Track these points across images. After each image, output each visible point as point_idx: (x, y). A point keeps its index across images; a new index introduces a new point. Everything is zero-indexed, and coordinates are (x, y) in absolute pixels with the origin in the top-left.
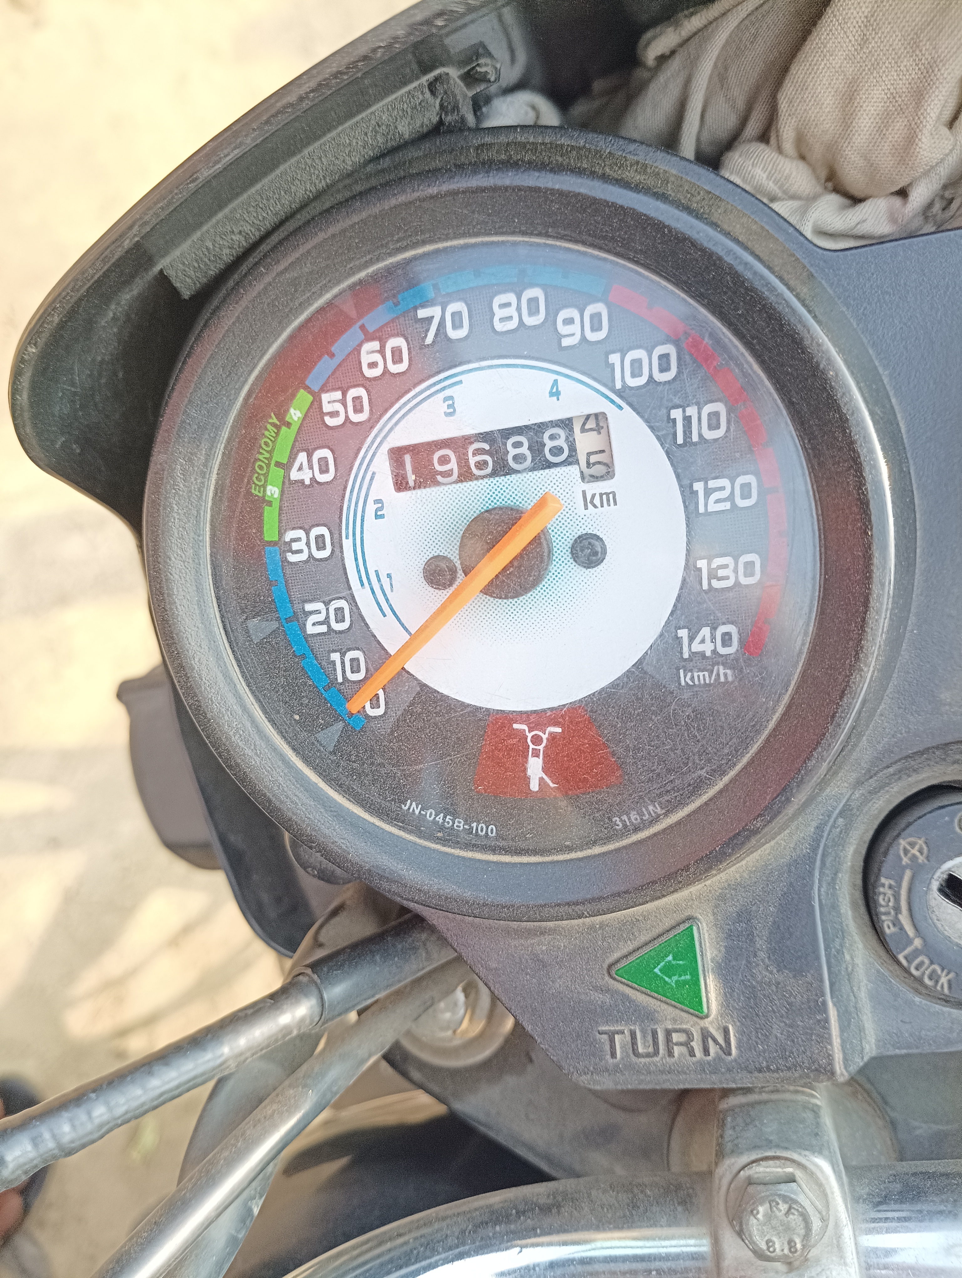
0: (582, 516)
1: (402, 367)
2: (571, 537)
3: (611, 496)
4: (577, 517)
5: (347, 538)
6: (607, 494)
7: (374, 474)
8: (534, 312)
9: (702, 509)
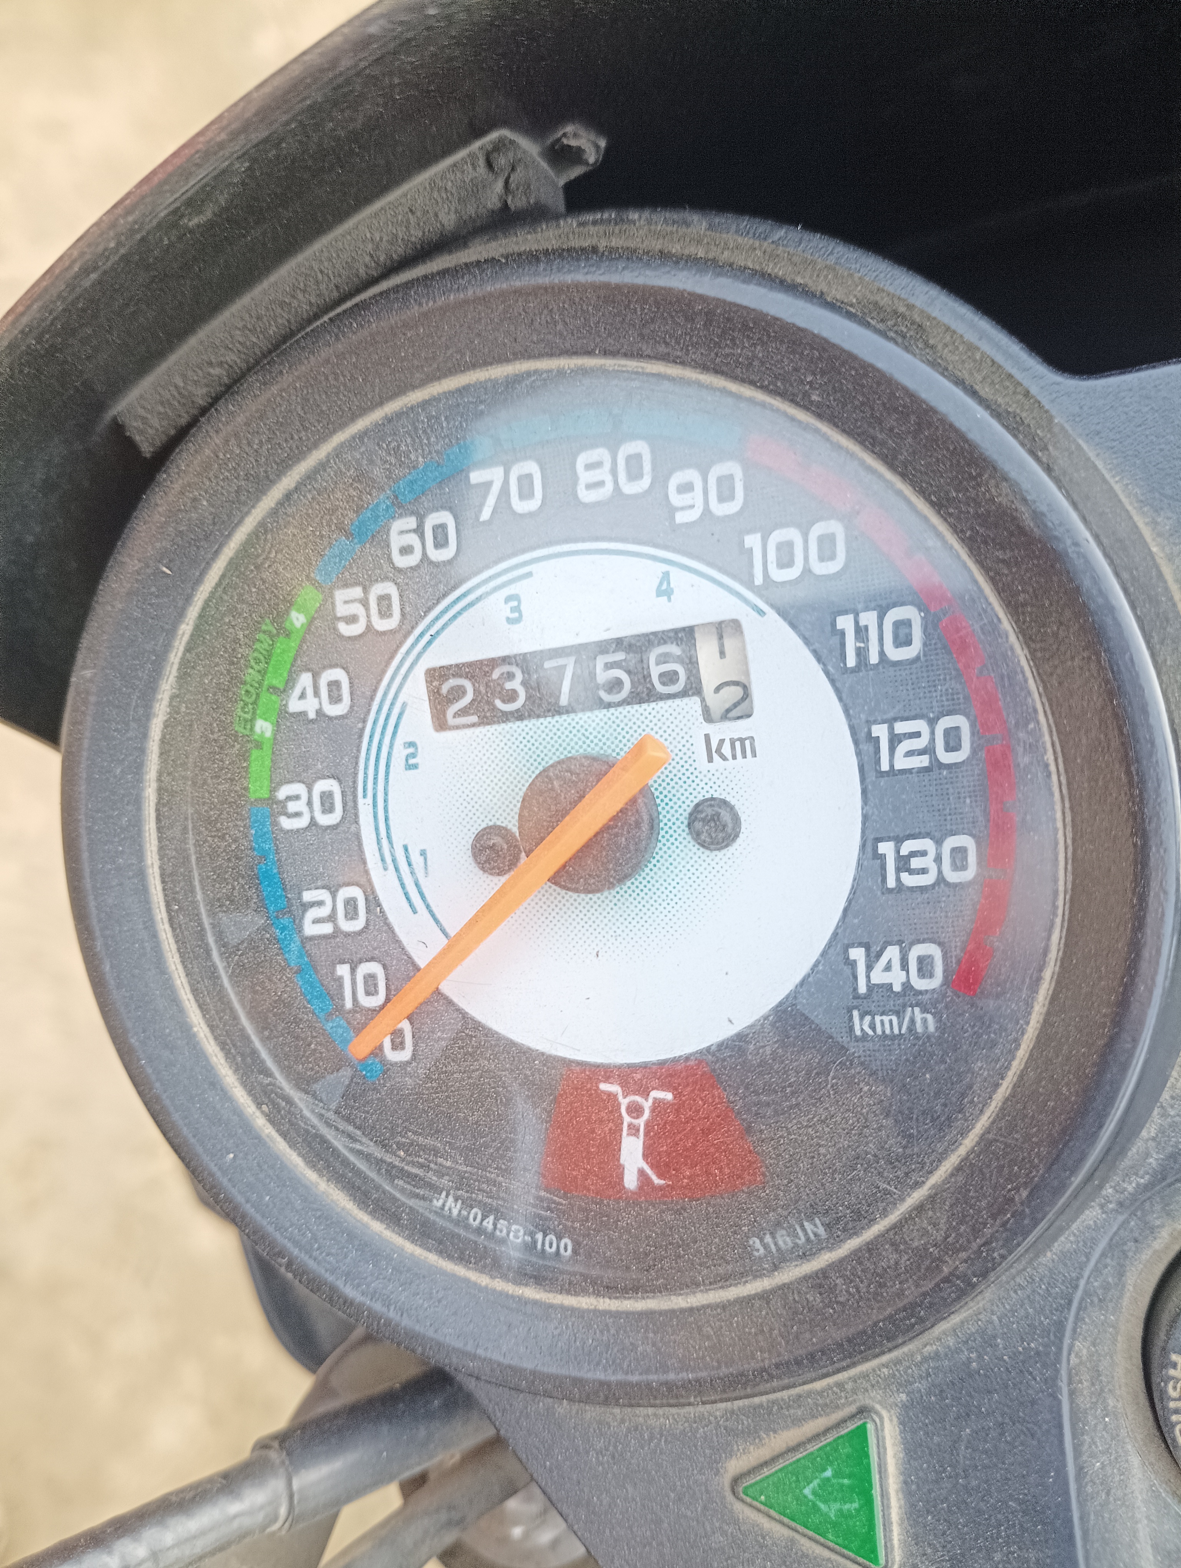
0: (705, 772)
1: (448, 553)
2: (688, 802)
3: (747, 743)
4: (696, 773)
5: (365, 796)
6: (742, 741)
7: (404, 705)
8: (635, 475)
9: (885, 766)
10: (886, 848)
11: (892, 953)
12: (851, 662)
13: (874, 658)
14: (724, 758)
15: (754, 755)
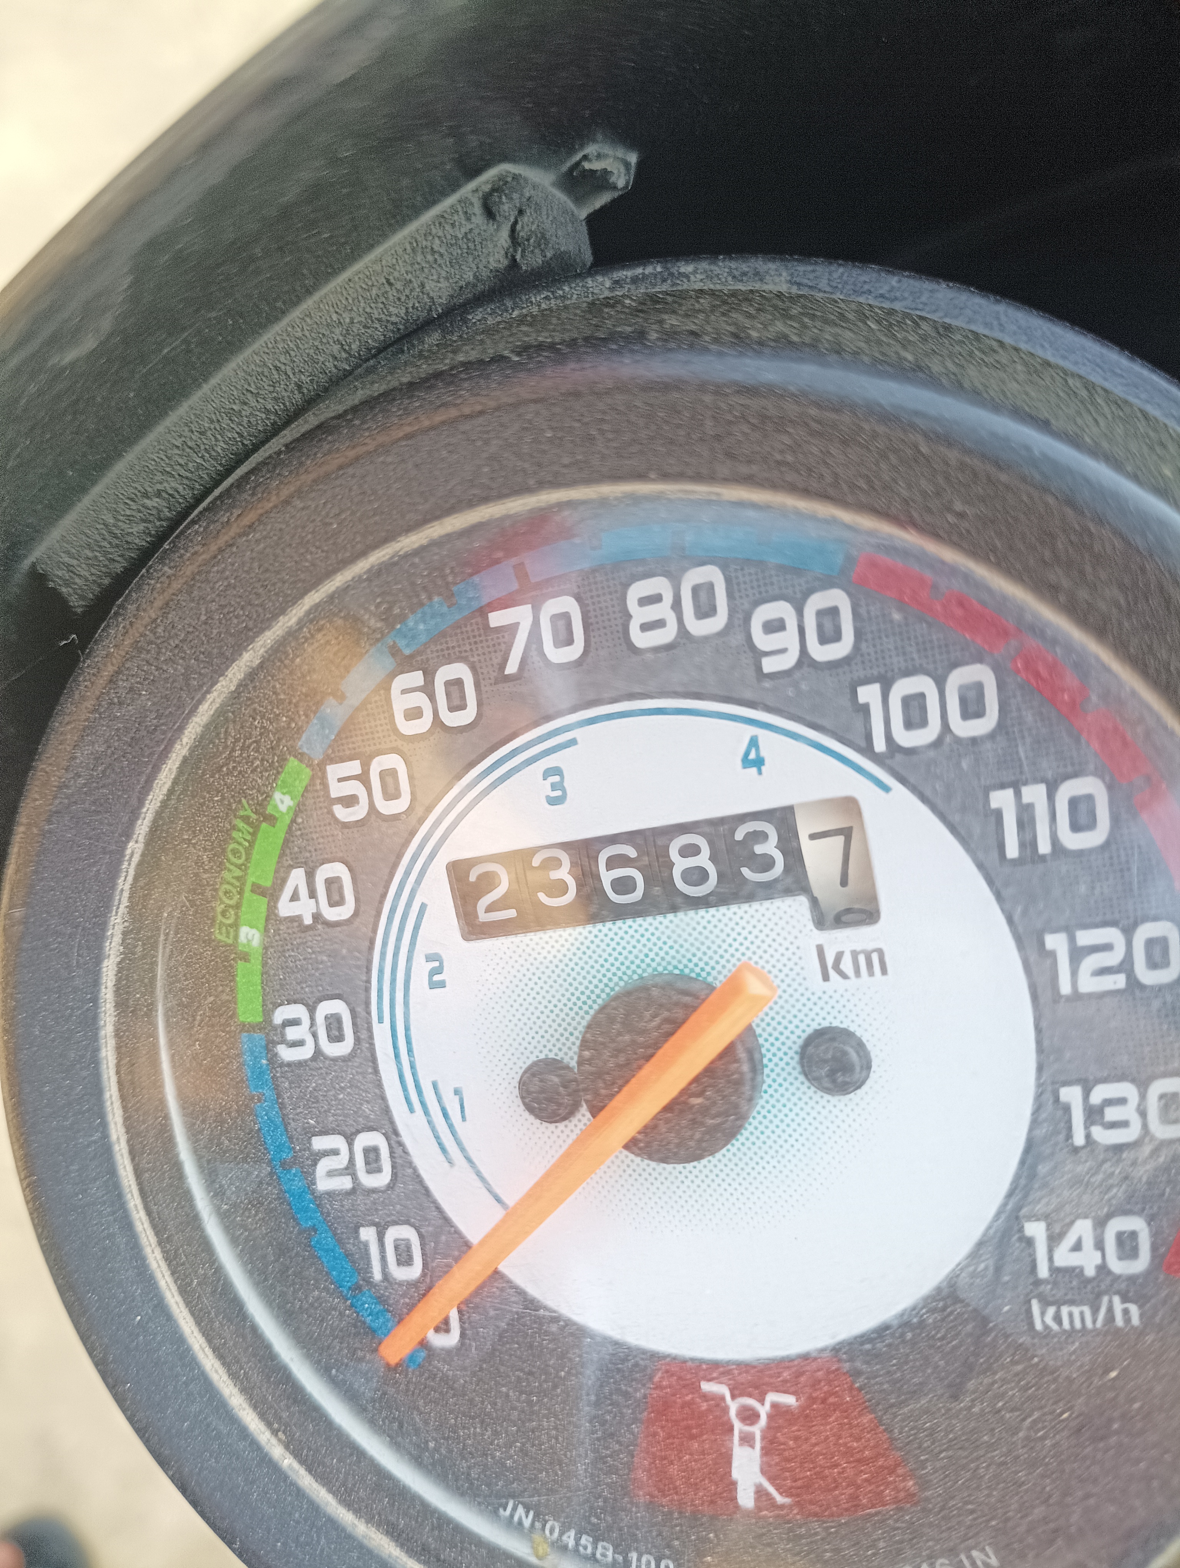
0: (819, 994)
1: (466, 716)
2: (798, 1032)
3: (875, 957)
4: (808, 994)
5: (380, 1021)
6: (868, 954)
7: (423, 907)
8: (705, 611)
9: (1065, 988)
10: (1072, 1095)
11: (1083, 1228)
12: (1012, 850)
13: (1044, 847)
14: (844, 976)
15: (884, 971)
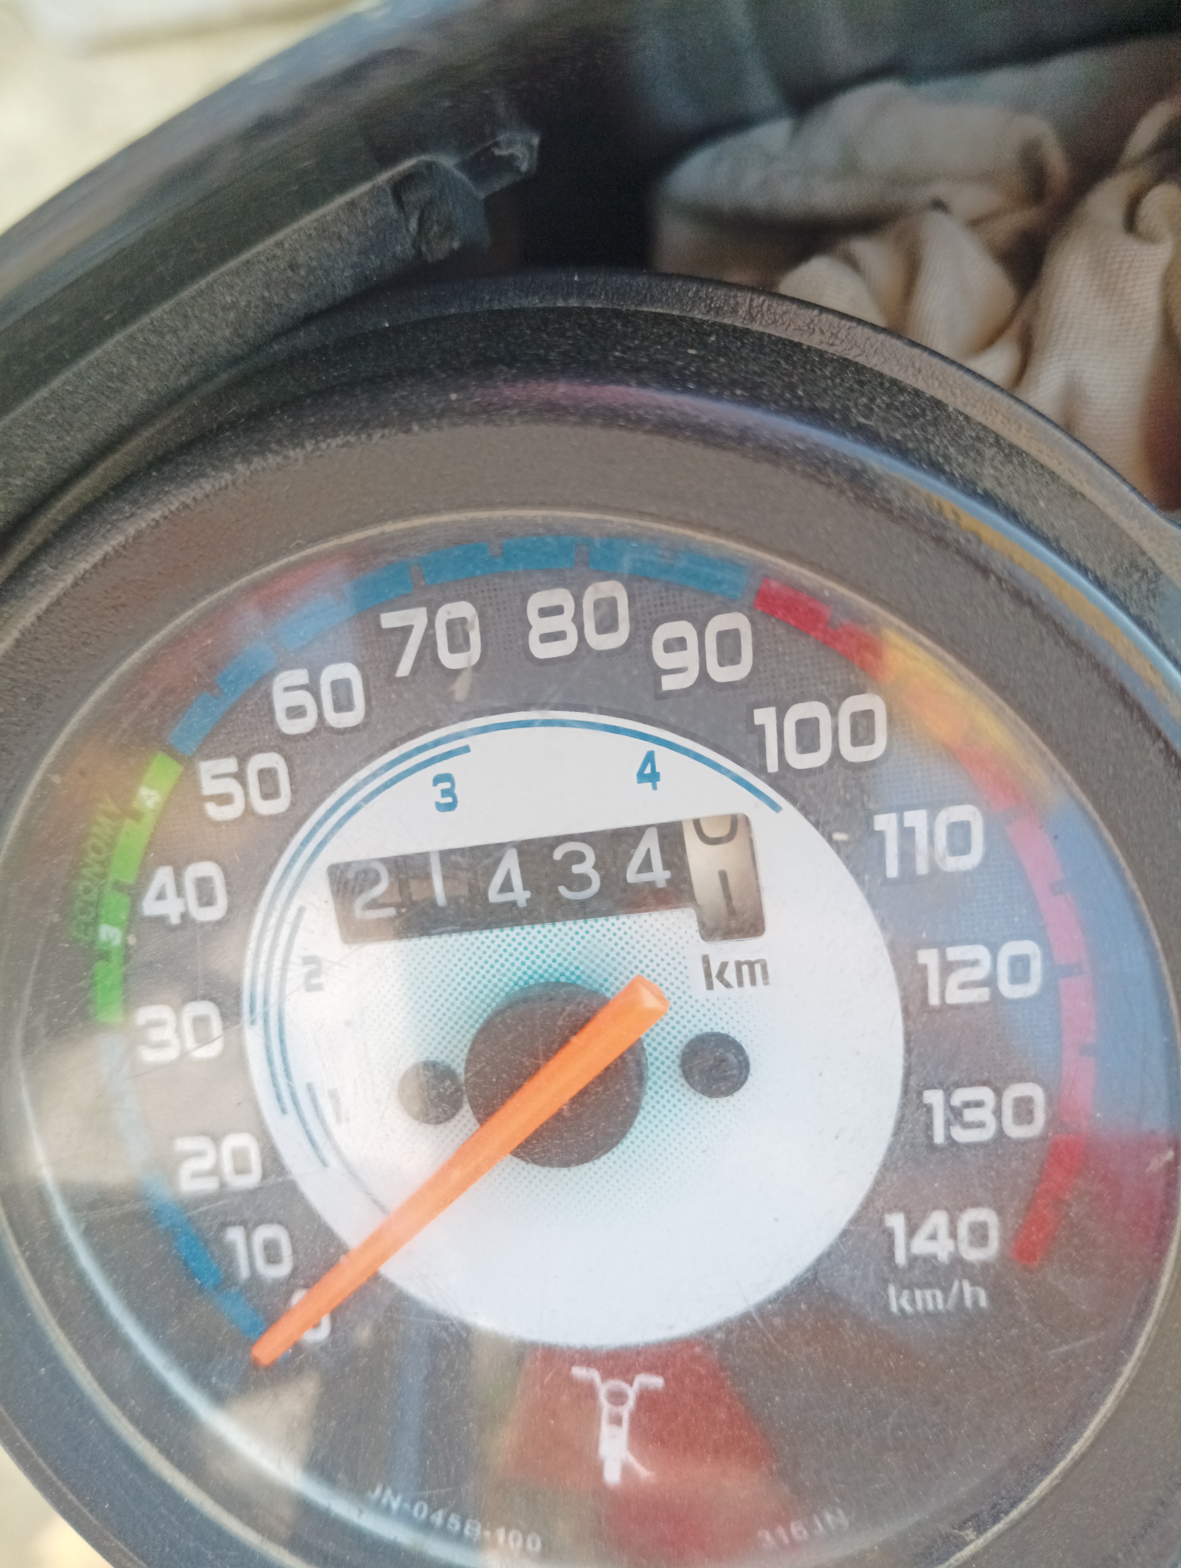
0: (703, 1001)
1: (353, 718)
2: (680, 1037)
3: (758, 968)
4: (691, 1002)
5: (253, 1023)
6: (751, 965)
7: (301, 910)
8: (607, 625)
9: (934, 1000)
10: (934, 1098)
11: (939, 1219)
13: (922, 867)
14: (728, 985)
15: (766, 981)
